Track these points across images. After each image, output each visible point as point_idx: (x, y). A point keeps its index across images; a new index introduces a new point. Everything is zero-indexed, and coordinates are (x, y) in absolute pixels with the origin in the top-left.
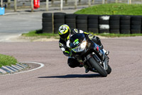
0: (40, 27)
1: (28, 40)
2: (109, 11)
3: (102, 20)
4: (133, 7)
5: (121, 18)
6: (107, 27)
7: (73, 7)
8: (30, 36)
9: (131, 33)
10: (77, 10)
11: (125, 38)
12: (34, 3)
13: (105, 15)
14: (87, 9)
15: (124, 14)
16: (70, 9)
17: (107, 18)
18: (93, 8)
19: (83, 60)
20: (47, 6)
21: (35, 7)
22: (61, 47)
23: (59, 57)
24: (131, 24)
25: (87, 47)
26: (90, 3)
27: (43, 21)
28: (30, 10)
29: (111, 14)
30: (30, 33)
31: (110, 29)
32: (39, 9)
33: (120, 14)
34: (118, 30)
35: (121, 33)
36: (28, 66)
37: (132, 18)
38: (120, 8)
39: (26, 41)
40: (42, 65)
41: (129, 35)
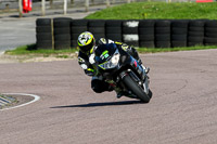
0: (33, 41)
1: (14, 60)
2: (138, 13)
3: (127, 27)
4: (174, 7)
5: (157, 24)
6: (135, 37)
7: (83, 9)
8: (17, 54)
9: (172, 46)
10: (89, 13)
11: (163, 54)
12: (23, 3)
13: (132, 21)
14: (105, 11)
15: (160, 17)
16: (78, 11)
17: (134, 24)
18: (114, 10)
19: (115, 80)
20: (44, 8)
21: (25, 10)
22: (80, 63)
23: (62, 85)
24: (172, 33)
25: (120, 61)
26: (108, 3)
27: (37, 31)
28: (17, 14)
29: (142, 18)
30: (18, 49)
31: (140, 40)
32: (30, 13)
33: (155, 17)
34: (153, 42)
35: (156, 46)
36: (16, 100)
37: (174, 24)
38: (154, 9)
39: (13, 62)
40: (37, 98)
41: (169, 49)
